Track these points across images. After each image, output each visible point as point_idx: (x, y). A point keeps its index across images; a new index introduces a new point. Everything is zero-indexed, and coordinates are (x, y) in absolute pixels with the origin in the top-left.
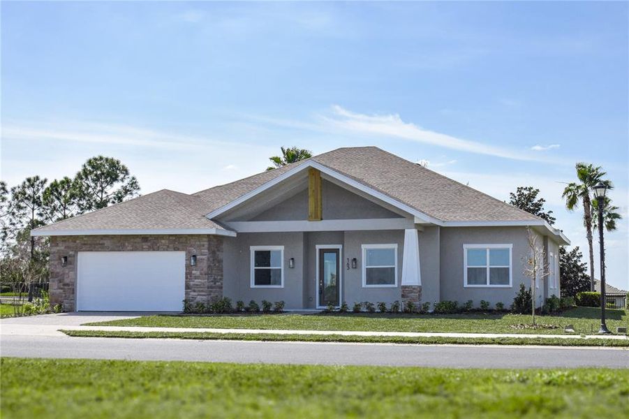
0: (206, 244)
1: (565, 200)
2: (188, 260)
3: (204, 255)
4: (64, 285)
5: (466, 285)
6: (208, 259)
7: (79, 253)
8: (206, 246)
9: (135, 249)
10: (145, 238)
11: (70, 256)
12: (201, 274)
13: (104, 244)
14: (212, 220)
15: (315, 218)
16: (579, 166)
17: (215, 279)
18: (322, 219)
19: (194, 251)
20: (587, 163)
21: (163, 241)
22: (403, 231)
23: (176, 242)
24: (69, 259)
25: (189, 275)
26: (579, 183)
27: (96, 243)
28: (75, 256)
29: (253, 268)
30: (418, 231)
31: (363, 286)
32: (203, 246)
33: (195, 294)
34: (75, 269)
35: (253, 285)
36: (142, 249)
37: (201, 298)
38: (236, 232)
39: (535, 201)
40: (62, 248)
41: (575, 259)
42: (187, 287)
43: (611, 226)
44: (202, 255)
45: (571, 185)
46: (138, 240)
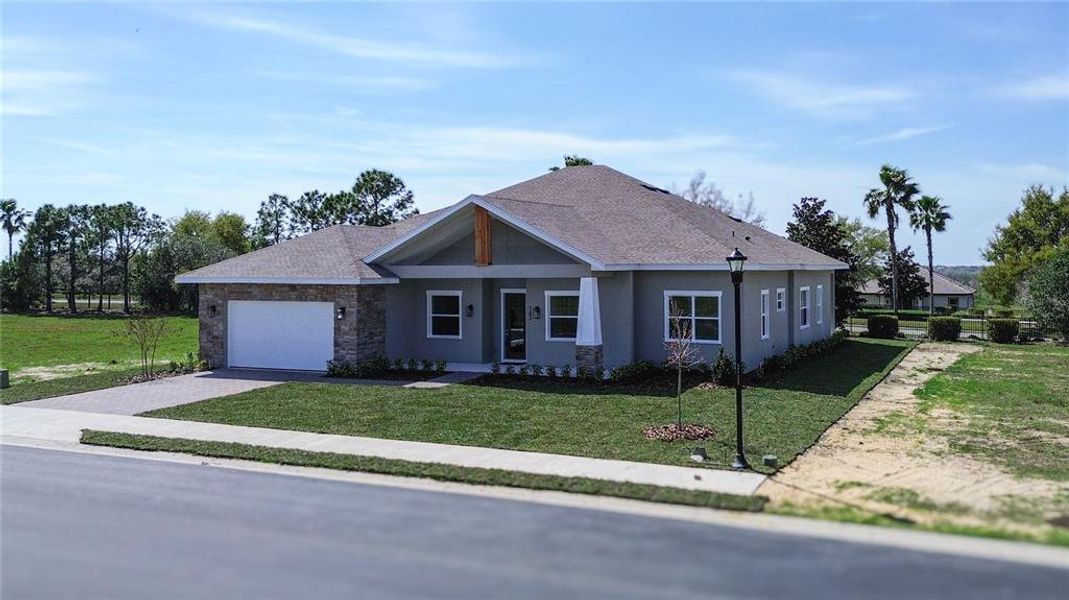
0: (355, 294)
1: (866, 208)
2: (336, 313)
3: (353, 308)
4: (213, 338)
5: (667, 339)
6: (359, 312)
7: (230, 302)
8: (356, 297)
9: (283, 299)
10: (293, 287)
11: (219, 305)
12: (350, 329)
13: (250, 292)
14: (368, 264)
15: (483, 262)
16: (886, 169)
17: (371, 333)
18: (490, 264)
19: (343, 303)
20: (893, 165)
21: (311, 291)
22: (579, 279)
23: (324, 292)
24: (218, 309)
25: (337, 329)
26: (883, 188)
27: (244, 291)
28: (225, 306)
29: (430, 315)
30: (599, 280)
31: (547, 339)
32: (352, 296)
33: (344, 352)
34: (225, 321)
35: (430, 335)
36: (290, 299)
37: (350, 356)
38: (398, 277)
39: (821, 213)
40: (211, 296)
41: (907, 258)
42: (336, 344)
43: (940, 227)
44: (350, 307)
45: (873, 191)
46: (286, 289)
